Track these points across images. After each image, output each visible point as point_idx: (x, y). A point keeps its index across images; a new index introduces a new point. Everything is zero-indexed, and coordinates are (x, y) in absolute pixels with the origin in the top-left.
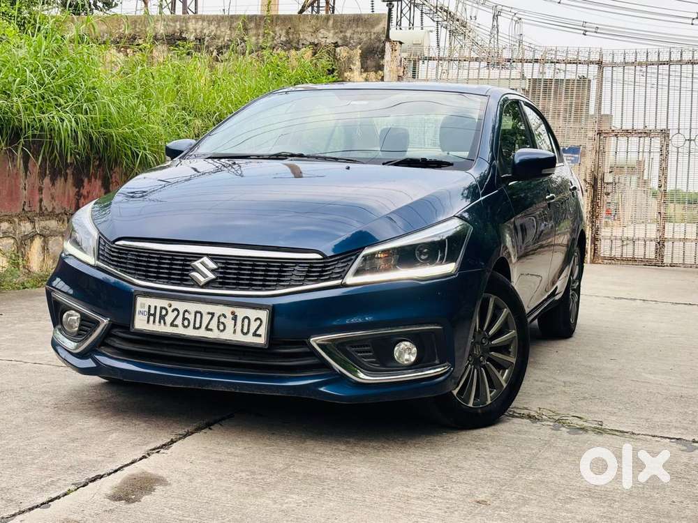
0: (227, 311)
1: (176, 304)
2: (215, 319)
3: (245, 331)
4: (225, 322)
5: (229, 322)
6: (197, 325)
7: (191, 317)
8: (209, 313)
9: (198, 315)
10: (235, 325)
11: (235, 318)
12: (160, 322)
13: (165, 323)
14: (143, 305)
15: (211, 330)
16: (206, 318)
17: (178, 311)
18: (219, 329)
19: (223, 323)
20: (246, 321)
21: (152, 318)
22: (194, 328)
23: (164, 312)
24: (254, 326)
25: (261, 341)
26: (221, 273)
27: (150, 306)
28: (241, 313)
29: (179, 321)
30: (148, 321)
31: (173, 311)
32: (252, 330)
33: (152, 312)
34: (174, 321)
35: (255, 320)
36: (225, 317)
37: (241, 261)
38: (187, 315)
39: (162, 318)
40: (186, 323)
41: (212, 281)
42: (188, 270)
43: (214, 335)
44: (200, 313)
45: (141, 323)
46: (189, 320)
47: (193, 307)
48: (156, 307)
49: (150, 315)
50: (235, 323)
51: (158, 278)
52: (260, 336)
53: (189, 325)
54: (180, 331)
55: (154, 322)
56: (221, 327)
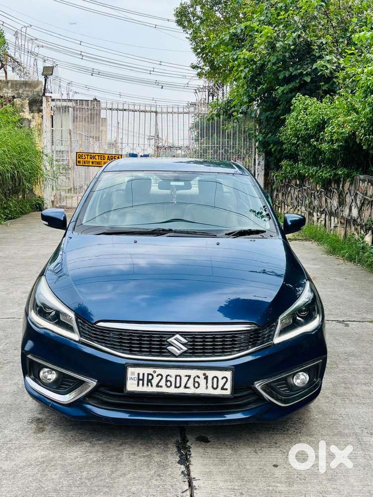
0: (200, 373)
1: (159, 371)
2: (191, 380)
3: (215, 386)
4: (199, 381)
5: (202, 381)
6: (178, 385)
7: (173, 380)
8: (186, 376)
9: (178, 378)
10: (207, 383)
11: (206, 378)
12: (148, 385)
13: (152, 385)
14: (133, 373)
15: (188, 388)
16: (184, 380)
17: (162, 376)
18: (194, 387)
19: (197, 382)
20: (215, 379)
21: (141, 382)
22: (176, 387)
23: (150, 377)
24: (222, 382)
25: (228, 392)
26: (190, 345)
27: (139, 374)
28: (211, 374)
29: (163, 383)
30: (138, 385)
31: (157, 376)
32: (220, 385)
33: (141, 377)
34: (159, 383)
35: (222, 378)
36: (199, 378)
37: (204, 335)
38: (169, 378)
39: (149, 381)
40: (169, 384)
41: (185, 352)
42: (164, 345)
43: (192, 391)
44: (180, 376)
45: (132, 386)
46: (171, 382)
47: (173, 372)
48: (144, 374)
49: (139, 380)
50: (207, 381)
51: (141, 352)
52: (227, 389)
53: (171, 385)
54: (165, 390)
55: (143, 385)
56: (196, 385)
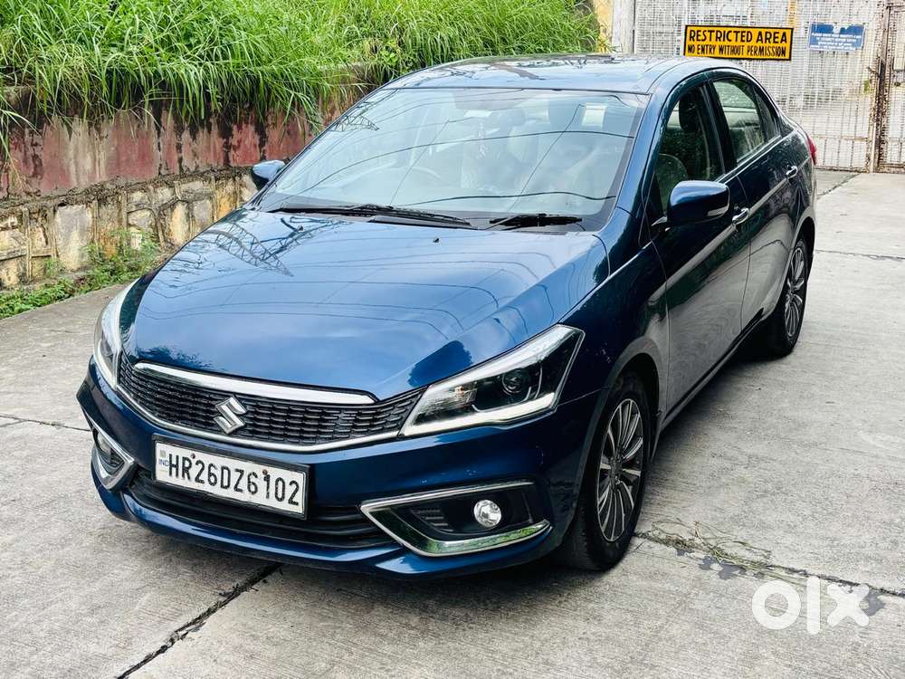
0: (259, 469)
1: (200, 456)
2: (245, 479)
3: (280, 496)
4: (257, 483)
5: (262, 484)
6: (225, 484)
7: (218, 474)
8: (237, 470)
9: (226, 472)
10: (268, 487)
11: (267, 478)
12: (183, 476)
13: (189, 478)
14: (163, 454)
15: (241, 491)
16: (235, 476)
17: (203, 464)
18: (250, 491)
19: (254, 484)
20: (280, 483)
21: (174, 470)
22: (222, 486)
23: (187, 464)
24: (290, 490)
25: (299, 509)
26: (251, 419)
27: (171, 455)
28: (275, 473)
29: (204, 476)
30: (171, 474)
31: (197, 464)
32: (288, 496)
33: (174, 462)
34: (199, 475)
35: (291, 484)
36: (256, 477)
37: (274, 404)
38: (213, 470)
39: (186, 470)
40: (212, 479)
41: (241, 429)
42: (213, 413)
43: (244, 497)
44: (227, 469)
45: (162, 474)
46: (215, 476)
47: (219, 461)
48: (177, 457)
49: (171, 466)
50: (268, 484)
51: (181, 419)
52: (297, 504)
53: (216, 483)
54: (206, 488)
55: (177, 475)
56: (253, 488)
